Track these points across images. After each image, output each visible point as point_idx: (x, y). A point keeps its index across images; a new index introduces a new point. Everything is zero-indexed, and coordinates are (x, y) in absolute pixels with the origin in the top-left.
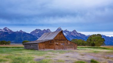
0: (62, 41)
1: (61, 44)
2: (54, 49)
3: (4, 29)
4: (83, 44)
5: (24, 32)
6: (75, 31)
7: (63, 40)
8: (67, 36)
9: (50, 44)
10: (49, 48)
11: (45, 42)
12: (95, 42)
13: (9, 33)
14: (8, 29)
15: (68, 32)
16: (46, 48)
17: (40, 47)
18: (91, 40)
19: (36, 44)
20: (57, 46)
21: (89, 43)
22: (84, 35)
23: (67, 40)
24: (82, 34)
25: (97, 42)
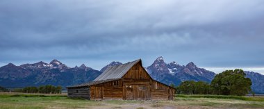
0: (142, 83)
1: (140, 89)
2: (124, 98)
3: (51, 63)
4: (206, 90)
5: (88, 68)
6: (192, 64)
7: (144, 80)
8: (176, 74)
9: (114, 88)
10: (113, 96)
11: (103, 83)
12: (229, 88)
13: (62, 71)
14: (58, 64)
16: (107, 95)
17: (93, 94)
18: (219, 82)
19: (87, 87)
20: (129, 92)
21: (217, 89)
22: (212, 73)
23: (153, 81)
24: (208, 72)
25: (233, 85)
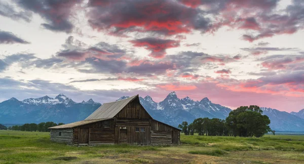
0: (139, 123)
2: (117, 142)
5: (96, 103)
6: (207, 99)
7: (141, 120)
8: (190, 110)
11: (91, 124)
13: (67, 107)
14: (64, 98)
15: (192, 102)
17: (76, 137)
18: (235, 120)
24: (223, 107)
